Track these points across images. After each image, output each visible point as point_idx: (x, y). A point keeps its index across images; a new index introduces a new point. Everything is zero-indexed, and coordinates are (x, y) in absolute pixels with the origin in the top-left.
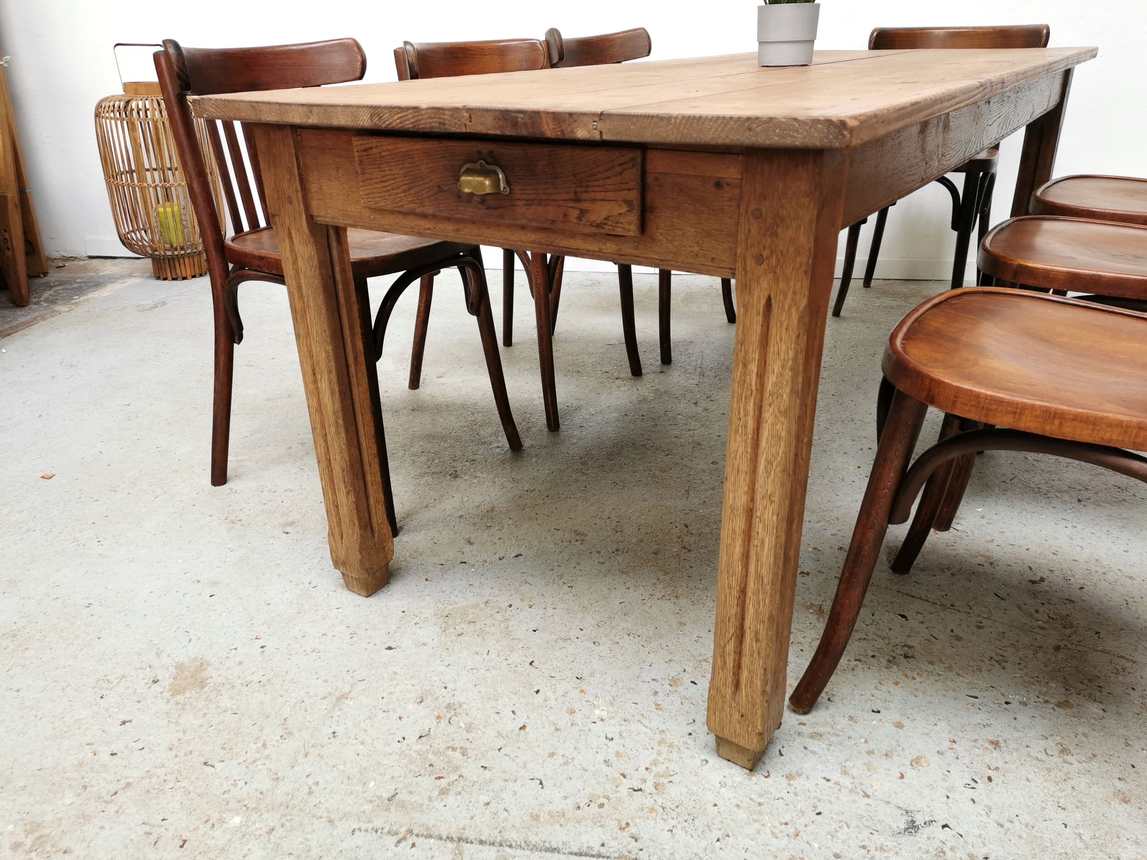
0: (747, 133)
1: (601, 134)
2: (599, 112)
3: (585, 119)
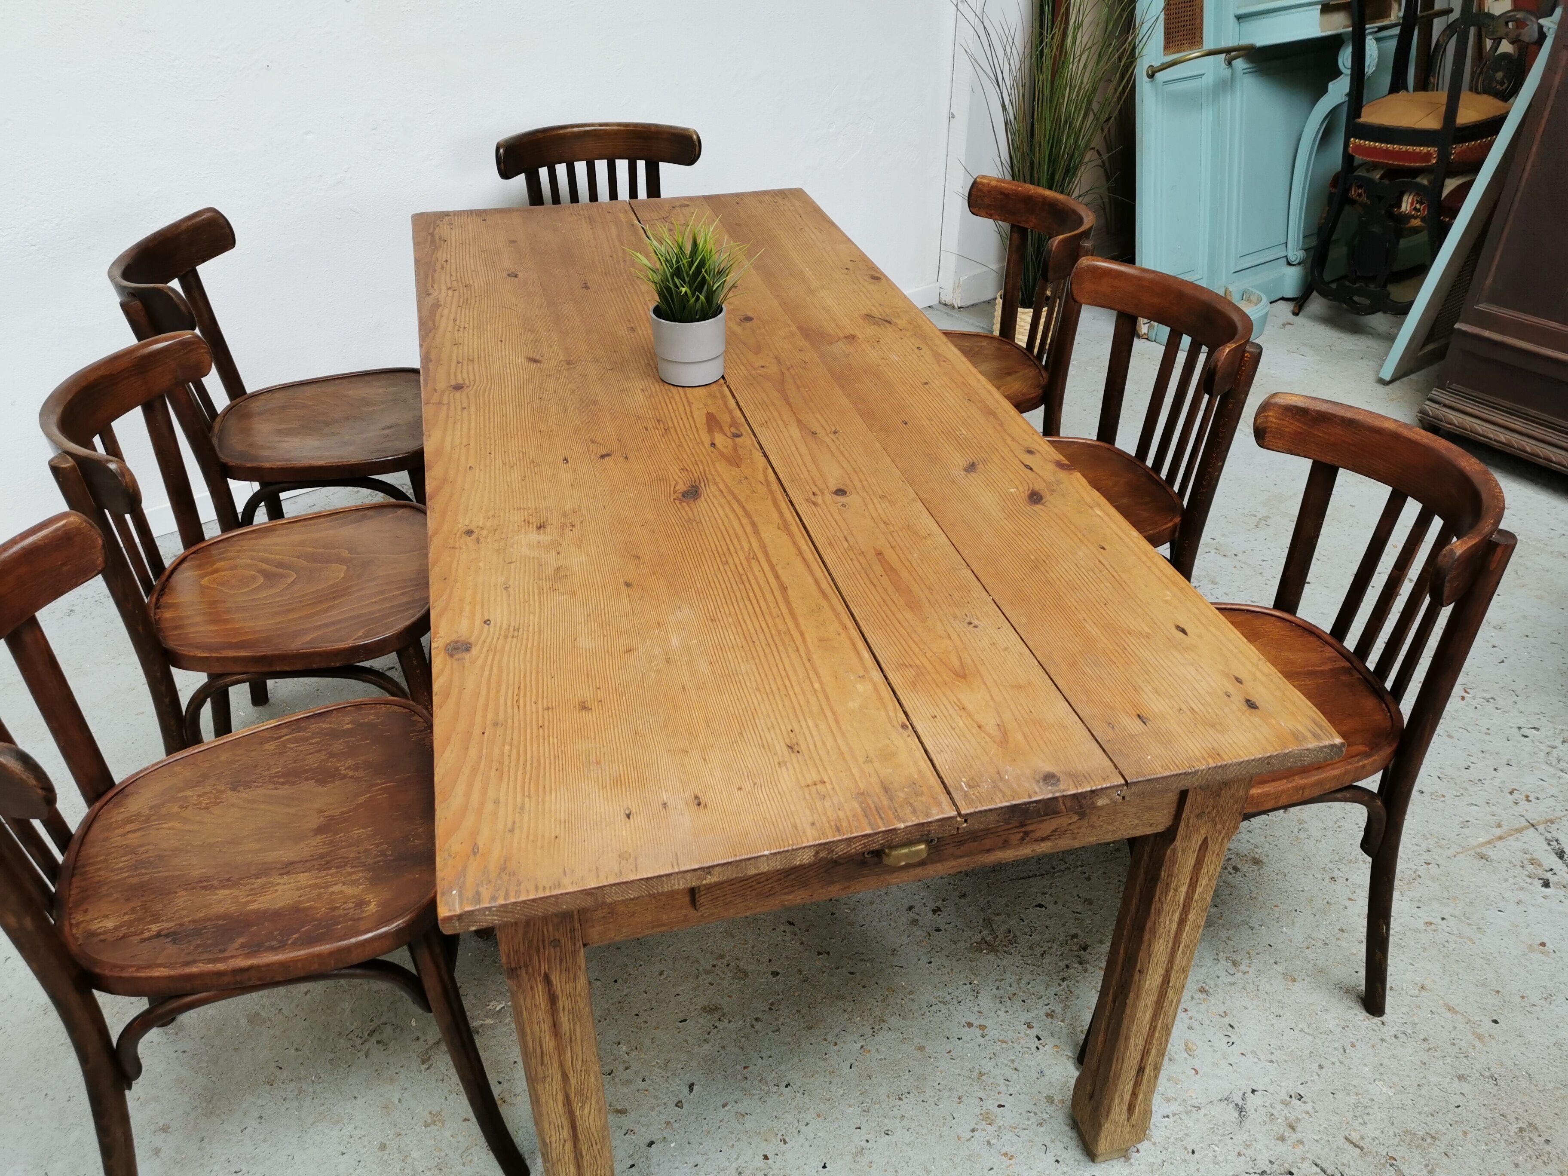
1: (1124, 798)
2: (1123, 782)
3: (1109, 791)
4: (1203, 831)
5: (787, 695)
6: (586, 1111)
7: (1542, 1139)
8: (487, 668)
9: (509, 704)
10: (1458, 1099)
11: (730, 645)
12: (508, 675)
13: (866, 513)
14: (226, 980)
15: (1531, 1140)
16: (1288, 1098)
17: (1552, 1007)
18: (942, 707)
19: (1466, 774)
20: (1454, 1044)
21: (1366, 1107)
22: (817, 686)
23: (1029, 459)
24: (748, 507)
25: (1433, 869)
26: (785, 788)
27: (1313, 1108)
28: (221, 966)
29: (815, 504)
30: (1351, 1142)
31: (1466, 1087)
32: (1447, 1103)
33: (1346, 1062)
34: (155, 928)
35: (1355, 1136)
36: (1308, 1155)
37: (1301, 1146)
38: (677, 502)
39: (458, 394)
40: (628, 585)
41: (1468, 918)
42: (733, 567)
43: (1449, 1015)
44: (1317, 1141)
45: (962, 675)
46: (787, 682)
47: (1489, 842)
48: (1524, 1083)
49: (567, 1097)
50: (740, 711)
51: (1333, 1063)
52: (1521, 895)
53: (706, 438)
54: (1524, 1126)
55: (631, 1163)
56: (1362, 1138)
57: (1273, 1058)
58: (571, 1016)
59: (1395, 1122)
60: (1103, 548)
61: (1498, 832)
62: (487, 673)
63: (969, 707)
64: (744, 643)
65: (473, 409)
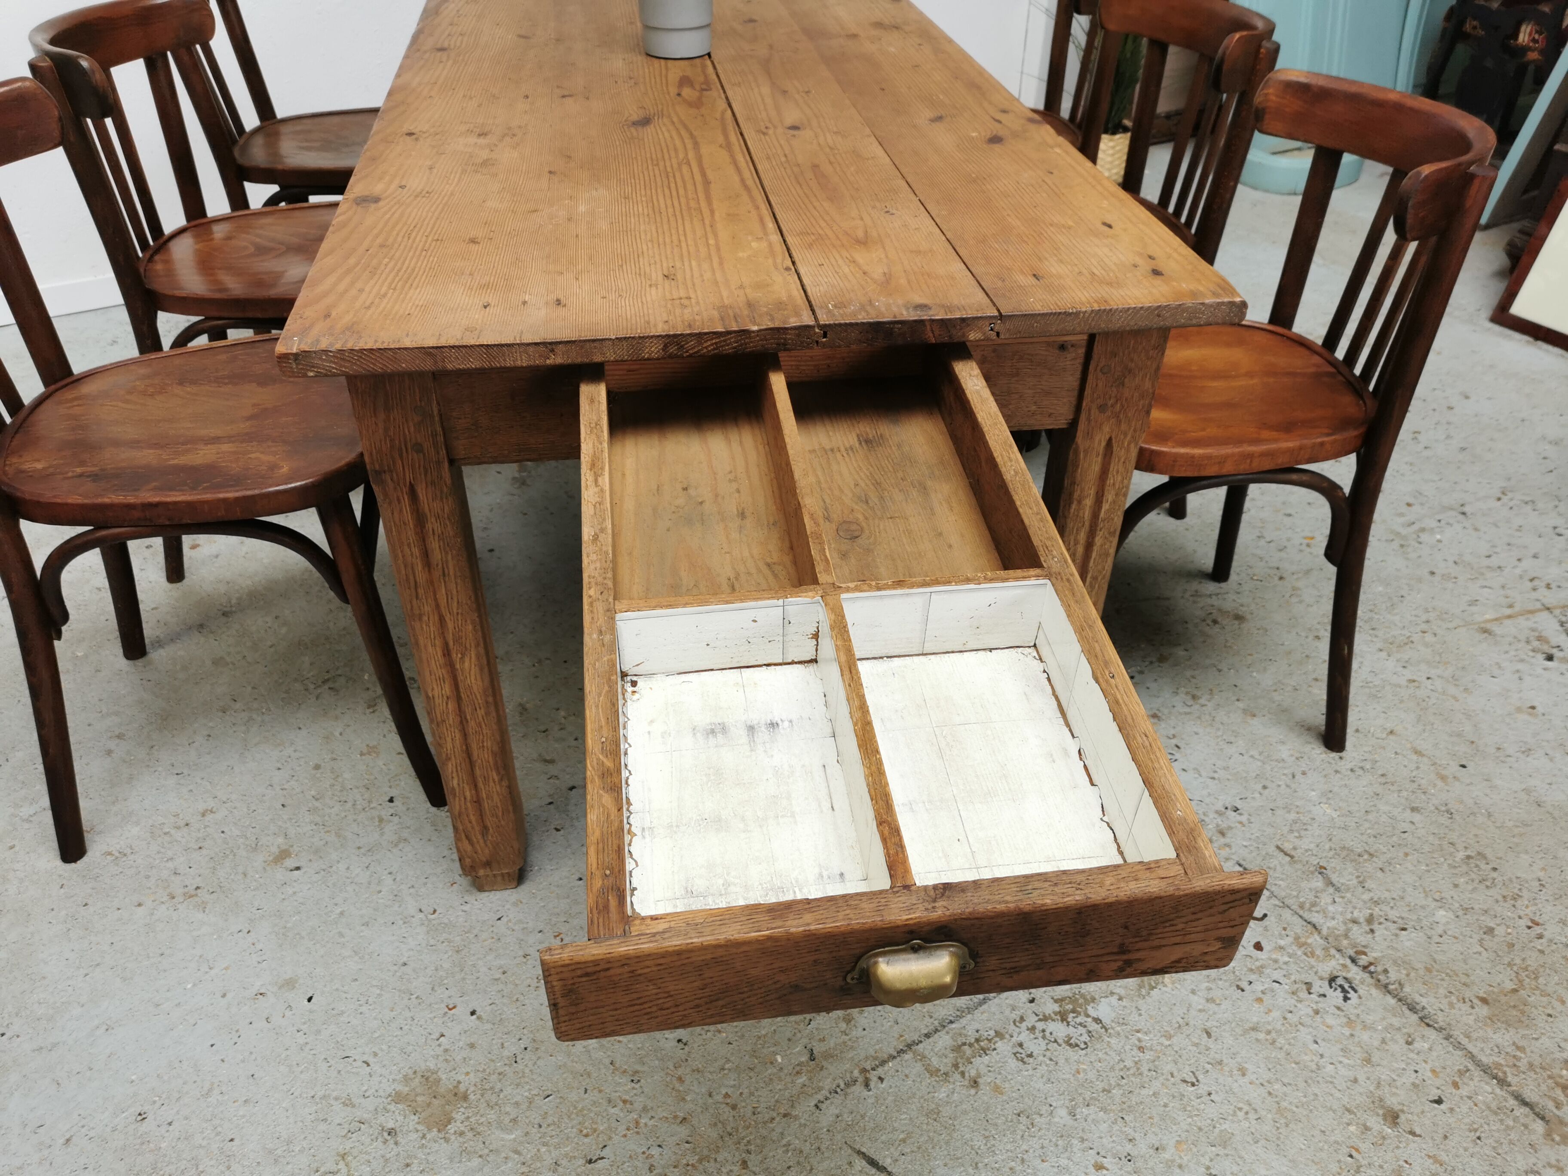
0: (1157, 319)
1: (998, 334)
2: (996, 314)
3: (980, 323)
4: (1106, 429)
5: (679, 246)
6: (467, 664)
7: (1490, 867)
8: (390, 213)
9: (402, 234)
10: (1406, 826)
11: (636, 212)
12: (408, 218)
13: (815, 141)
14: (136, 514)
15: (1477, 866)
16: (1223, 810)
17: (1529, 759)
18: (833, 260)
19: (1487, 562)
20: (1414, 781)
21: (1305, 824)
22: (712, 242)
23: (999, 116)
24: (695, 133)
25: (1429, 638)
26: (649, 299)
27: (1249, 819)
28: (131, 500)
29: (764, 134)
30: (1282, 851)
31: (1417, 817)
32: (1394, 828)
33: (1293, 786)
34: (79, 470)
35: (1287, 846)
36: (1233, 857)
37: (1227, 849)
38: (625, 127)
39: (439, 54)
40: (550, 172)
41: (1456, 680)
42: (662, 168)
43: (1415, 757)
44: (1246, 846)
45: (864, 242)
46: (682, 238)
47: (1496, 619)
48: (1480, 819)
49: (446, 644)
50: (627, 253)
51: (1279, 786)
52: (1520, 666)
53: (673, 90)
54: (1473, 854)
55: (551, 800)
56: (1295, 848)
57: (1216, 776)
58: (441, 544)
59: (1334, 839)
60: (1052, 173)
61: (1508, 612)
62: (388, 216)
63: (860, 261)
64: (651, 212)
65: (451, 62)
